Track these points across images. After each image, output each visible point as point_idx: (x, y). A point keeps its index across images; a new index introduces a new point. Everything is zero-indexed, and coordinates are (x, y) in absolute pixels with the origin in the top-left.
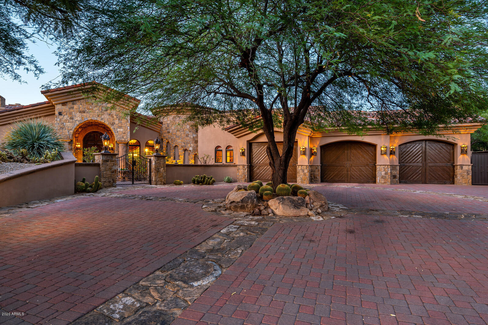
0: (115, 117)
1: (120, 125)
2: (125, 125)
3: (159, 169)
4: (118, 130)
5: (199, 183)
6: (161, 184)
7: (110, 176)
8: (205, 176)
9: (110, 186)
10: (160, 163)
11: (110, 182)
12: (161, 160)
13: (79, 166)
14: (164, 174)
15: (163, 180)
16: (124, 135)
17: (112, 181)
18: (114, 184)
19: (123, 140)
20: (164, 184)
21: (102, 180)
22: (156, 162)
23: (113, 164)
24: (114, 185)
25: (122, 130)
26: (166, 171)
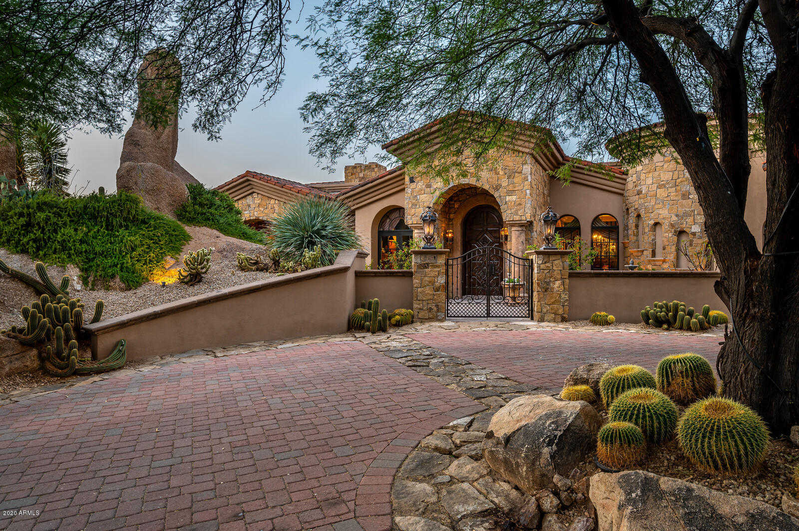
0: (501, 173)
1: (510, 188)
2: (520, 188)
3: (548, 283)
4: (508, 198)
5: (659, 323)
6: (554, 321)
7: (431, 297)
8: (676, 307)
9: (430, 319)
10: (551, 270)
11: (430, 309)
12: (556, 262)
13: (375, 276)
14: (563, 296)
15: (561, 311)
16: (518, 207)
17: (435, 309)
18: (439, 314)
19: (517, 218)
20: (564, 320)
21: (415, 306)
22: (542, 266)
23: (437, 273)
24: (439, 318)
25: (514, 198)
26: (570, 290)
